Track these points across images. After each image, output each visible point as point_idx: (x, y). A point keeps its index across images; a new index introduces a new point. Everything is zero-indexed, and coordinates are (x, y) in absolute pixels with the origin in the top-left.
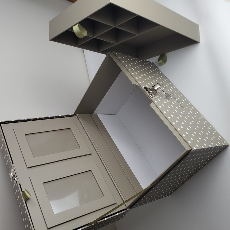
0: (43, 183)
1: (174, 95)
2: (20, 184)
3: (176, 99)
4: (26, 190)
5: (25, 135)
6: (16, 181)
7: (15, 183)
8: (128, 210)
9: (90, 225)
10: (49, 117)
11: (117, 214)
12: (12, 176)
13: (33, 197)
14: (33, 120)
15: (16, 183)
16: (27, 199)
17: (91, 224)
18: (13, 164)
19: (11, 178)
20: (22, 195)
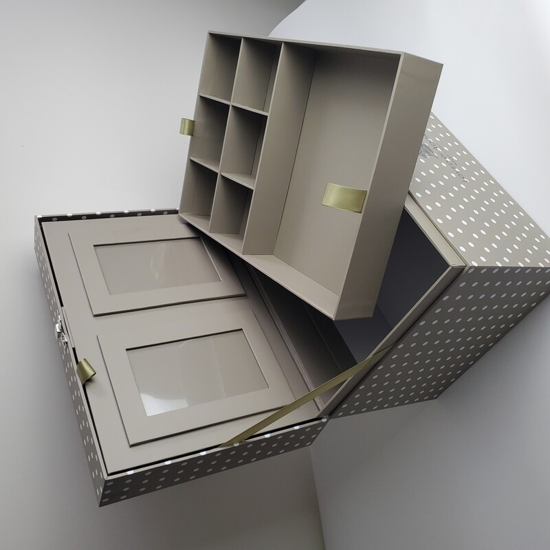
0: (127, 350)
1: (443, 149)
2: (74, 349)
3: (447, 159)
4: (85, 360)
5: (95, 246)
6: (67, 343)
7: (65, 347)
8: (324, 420)
9: (230, 445)
10: (153, 210)
11: (297, 428)
12: (58, 331)
13: (101, 378)
14: (115, 217)
15: (67, 347)
16: (88, 381)
17: (233, 444)
18: (62, 305)
19: (56, 335)
20: (77, 371)
